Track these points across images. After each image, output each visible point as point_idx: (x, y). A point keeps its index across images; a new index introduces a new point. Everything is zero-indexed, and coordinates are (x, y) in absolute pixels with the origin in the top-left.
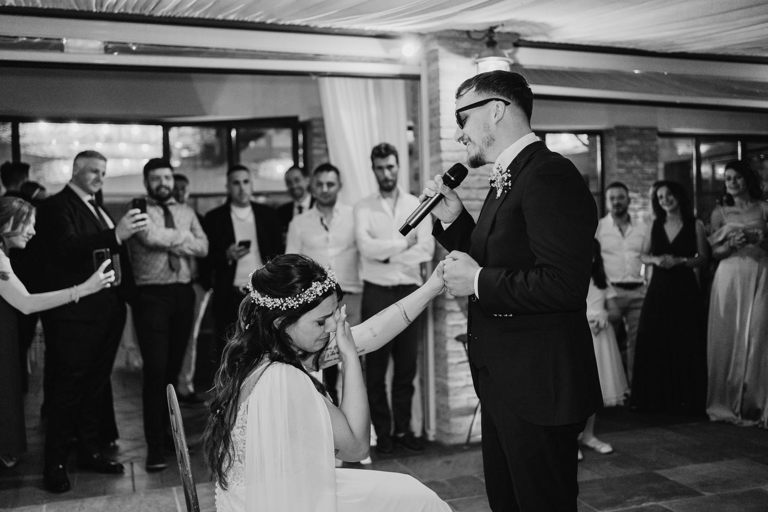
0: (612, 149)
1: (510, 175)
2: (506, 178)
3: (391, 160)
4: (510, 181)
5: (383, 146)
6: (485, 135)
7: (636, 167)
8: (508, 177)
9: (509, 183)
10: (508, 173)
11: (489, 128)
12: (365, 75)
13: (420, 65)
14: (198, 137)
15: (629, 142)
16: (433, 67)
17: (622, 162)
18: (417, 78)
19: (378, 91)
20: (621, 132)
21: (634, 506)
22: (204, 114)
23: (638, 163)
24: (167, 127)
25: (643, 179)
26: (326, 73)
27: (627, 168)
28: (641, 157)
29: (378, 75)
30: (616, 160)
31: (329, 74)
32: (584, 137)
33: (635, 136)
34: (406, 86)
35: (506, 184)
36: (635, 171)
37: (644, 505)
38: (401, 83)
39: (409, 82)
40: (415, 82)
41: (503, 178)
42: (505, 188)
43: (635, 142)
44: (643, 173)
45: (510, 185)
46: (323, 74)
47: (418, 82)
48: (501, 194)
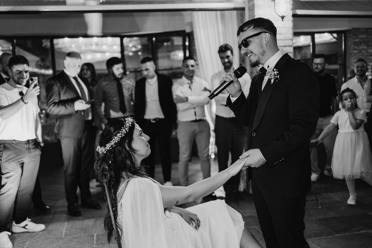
0: (351, 41)
1: (278, 72)
2: (276, 74)
3: (229, 53)
4: (278, 75)
5: (224, 46)
6: (261, 50)
7: (364, 49)
8: (277, 73)
9: (278, 76)
10: (277, 71)
11: (262, 46)
12: (215, 9)
13: (244, 2)
14: (139, 42)
15: (360, 36)
16: (251, 3)
17: (356, 47)
18: (243, 9)
19: (223, 17)
20: (355, 31)
21: (356, 233)
22: (139, 31)
23: (365, 47)
24: (122, 38)
25: (368, 56)
26: (196, 9)
27: (359, 50)
28: (366, 44)
29: (223, 9)
30: (353, 46)
31: (197, 9)
32: (335, 35)
33: (363, 33)
34: (237, 14)
35: (276, 77)
36: (363, 52)
37: (361, 232)
38: (235, 12)
39: (239, 12)
40: (242, 11)
41: (275, 74)
42: (276, 79)
43: (363, 36)
44: (367, 52)
45: (278, 77)
46: (194, 10)
47: (244, 11)
48: (273, 82)
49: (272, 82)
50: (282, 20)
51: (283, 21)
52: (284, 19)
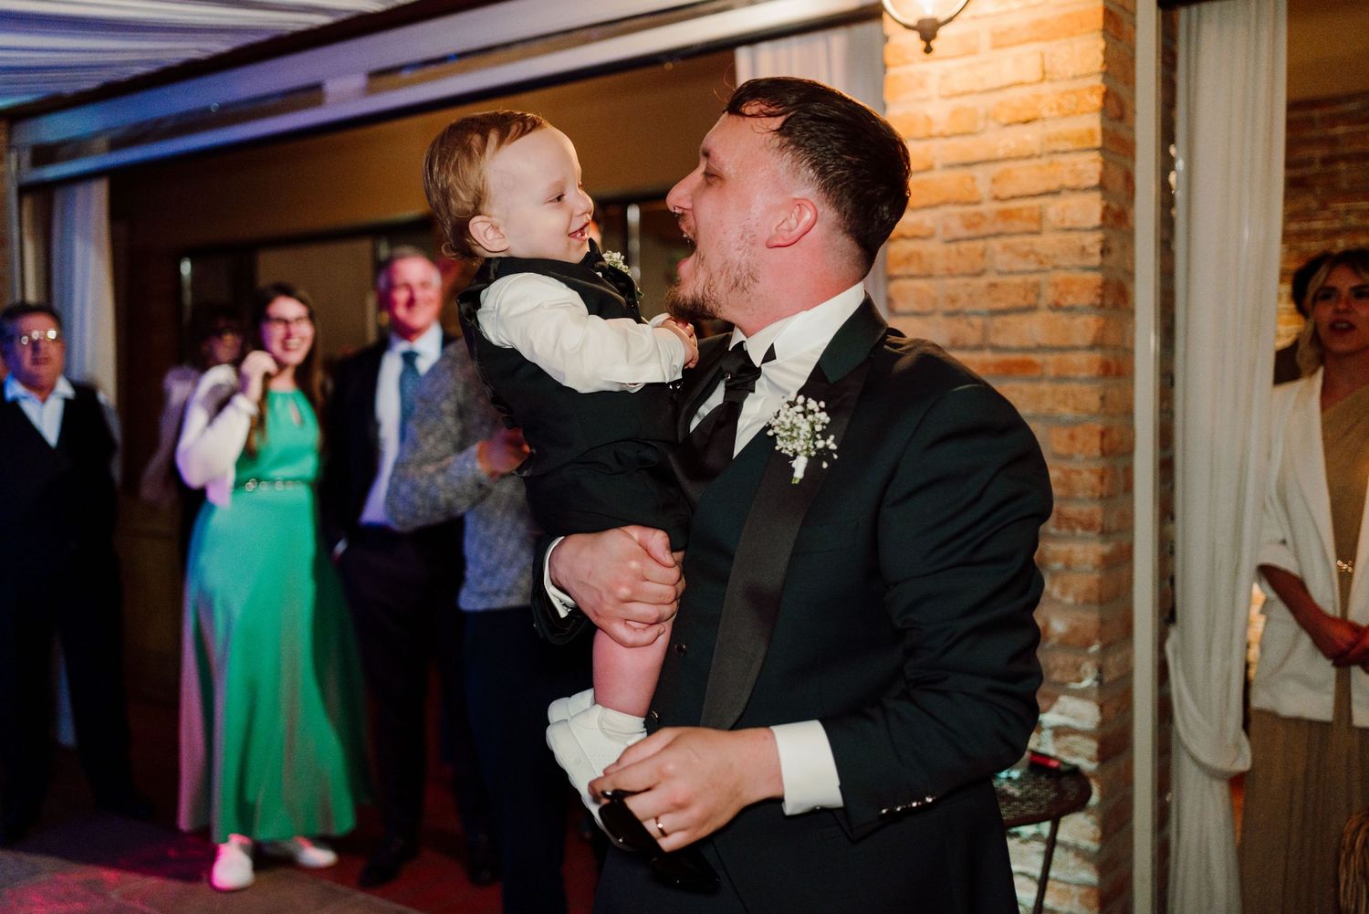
48: (806, 471)
49: (799, 474)
50: (923, 45)
51: (928, 50)
52: (934, 44)
